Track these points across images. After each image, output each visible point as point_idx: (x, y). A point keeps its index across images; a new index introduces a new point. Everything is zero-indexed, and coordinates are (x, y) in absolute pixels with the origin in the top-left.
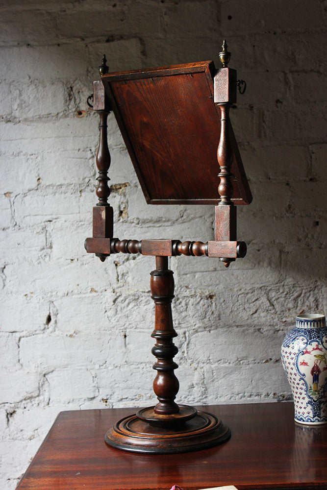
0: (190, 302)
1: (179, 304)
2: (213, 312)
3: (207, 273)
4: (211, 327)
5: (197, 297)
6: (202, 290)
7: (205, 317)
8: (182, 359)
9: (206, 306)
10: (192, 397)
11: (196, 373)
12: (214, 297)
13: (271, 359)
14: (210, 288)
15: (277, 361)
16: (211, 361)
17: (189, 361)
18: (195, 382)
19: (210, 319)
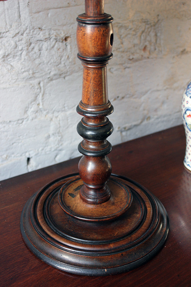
0: (44, 47)
1: (32, 50)
2: (68, 57)
3: (61, 9)
4: (66, 73)
5: (52, 40)
6: (57, 31)
7: (60, 63)
8: (37, 112)
9: (61, 50)
10: (49, 147)
11: (52, 123)
12: (69, 40)
13: (118, 97)
14: (64, 28)
15: (123, 98)
16: (66, 108)
17: (45, 113)
18: (51, 133)
19: (66, 64)
